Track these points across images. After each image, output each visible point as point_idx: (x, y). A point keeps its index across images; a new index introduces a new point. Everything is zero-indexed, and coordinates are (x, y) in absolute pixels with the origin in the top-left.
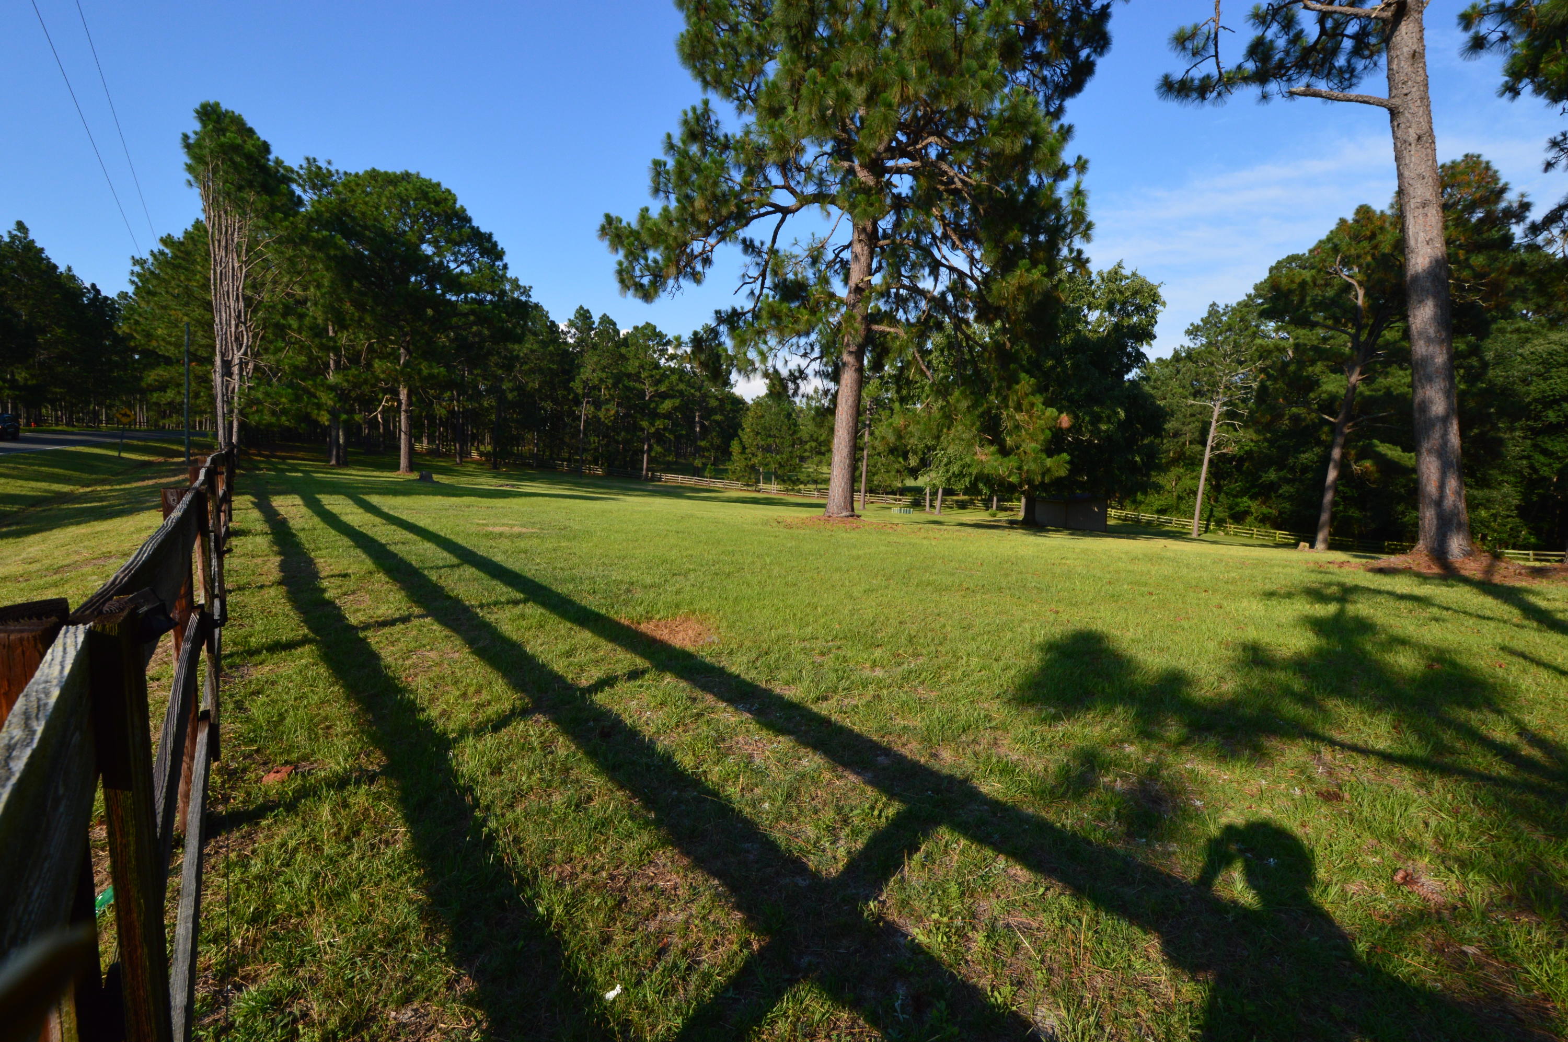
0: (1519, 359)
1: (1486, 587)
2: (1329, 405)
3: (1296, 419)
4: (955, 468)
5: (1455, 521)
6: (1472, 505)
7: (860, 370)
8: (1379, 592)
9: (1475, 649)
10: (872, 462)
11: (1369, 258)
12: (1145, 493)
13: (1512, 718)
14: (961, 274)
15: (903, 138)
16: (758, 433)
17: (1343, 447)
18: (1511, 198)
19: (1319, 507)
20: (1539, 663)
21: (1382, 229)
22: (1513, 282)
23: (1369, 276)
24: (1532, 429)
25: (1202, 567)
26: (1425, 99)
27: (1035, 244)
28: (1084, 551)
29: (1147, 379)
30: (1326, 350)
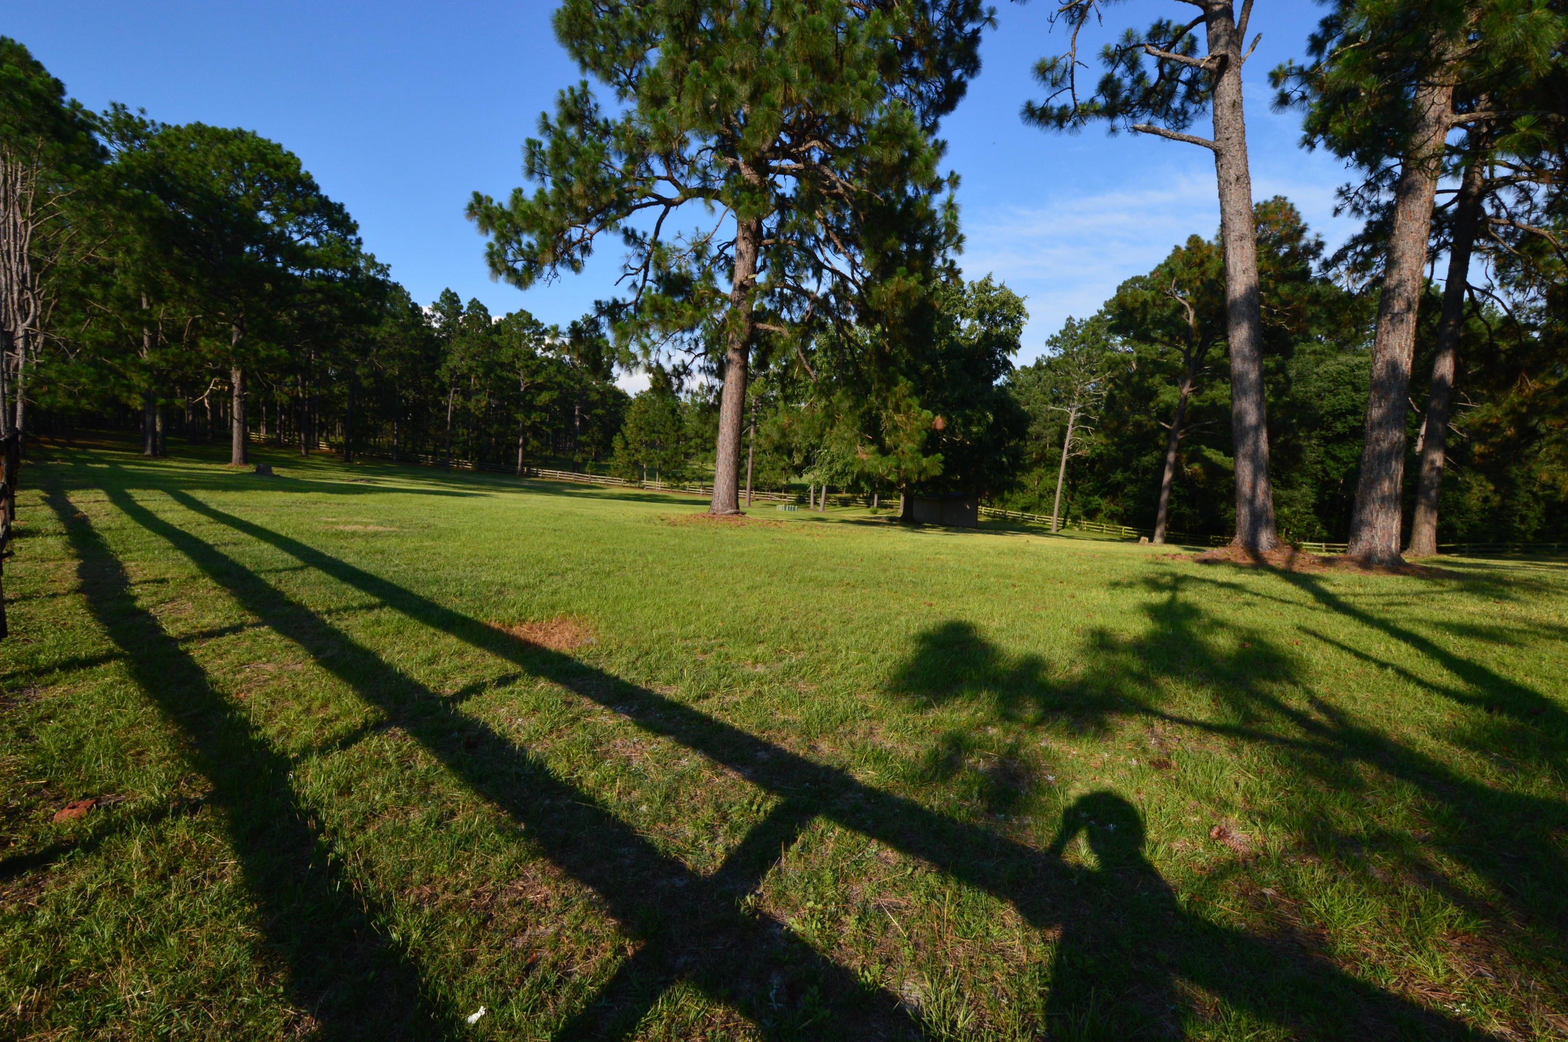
0: (1315, 376)
1: (1288, 575)
2: (1165, 414)
3: (1138, 425)
4: (838, 467)
5: (1264, 518)
6: (1278, 503)
7: (745, 367)
8: (1203, 581)
9: (1278, 629)
10: (757, 459)
11: (1198, 283)
12: (1011, 492)
13: (1304, 688)
14: (843, 277)
15: (787, 140)
16: (641, 429)
17: (1177, 451)
18: (1309, 237)
19: (1156, 505)
20: (1326, 640)
21: (1209, 257)
22: (1311, 310)
23: (1198, 299)
24: (1325, 438)
25: (1059, 561)
26: (1242, 143)
27: (911, 252)
28: (956, 547)
29: (1012, 385)
30: (1163, 364)
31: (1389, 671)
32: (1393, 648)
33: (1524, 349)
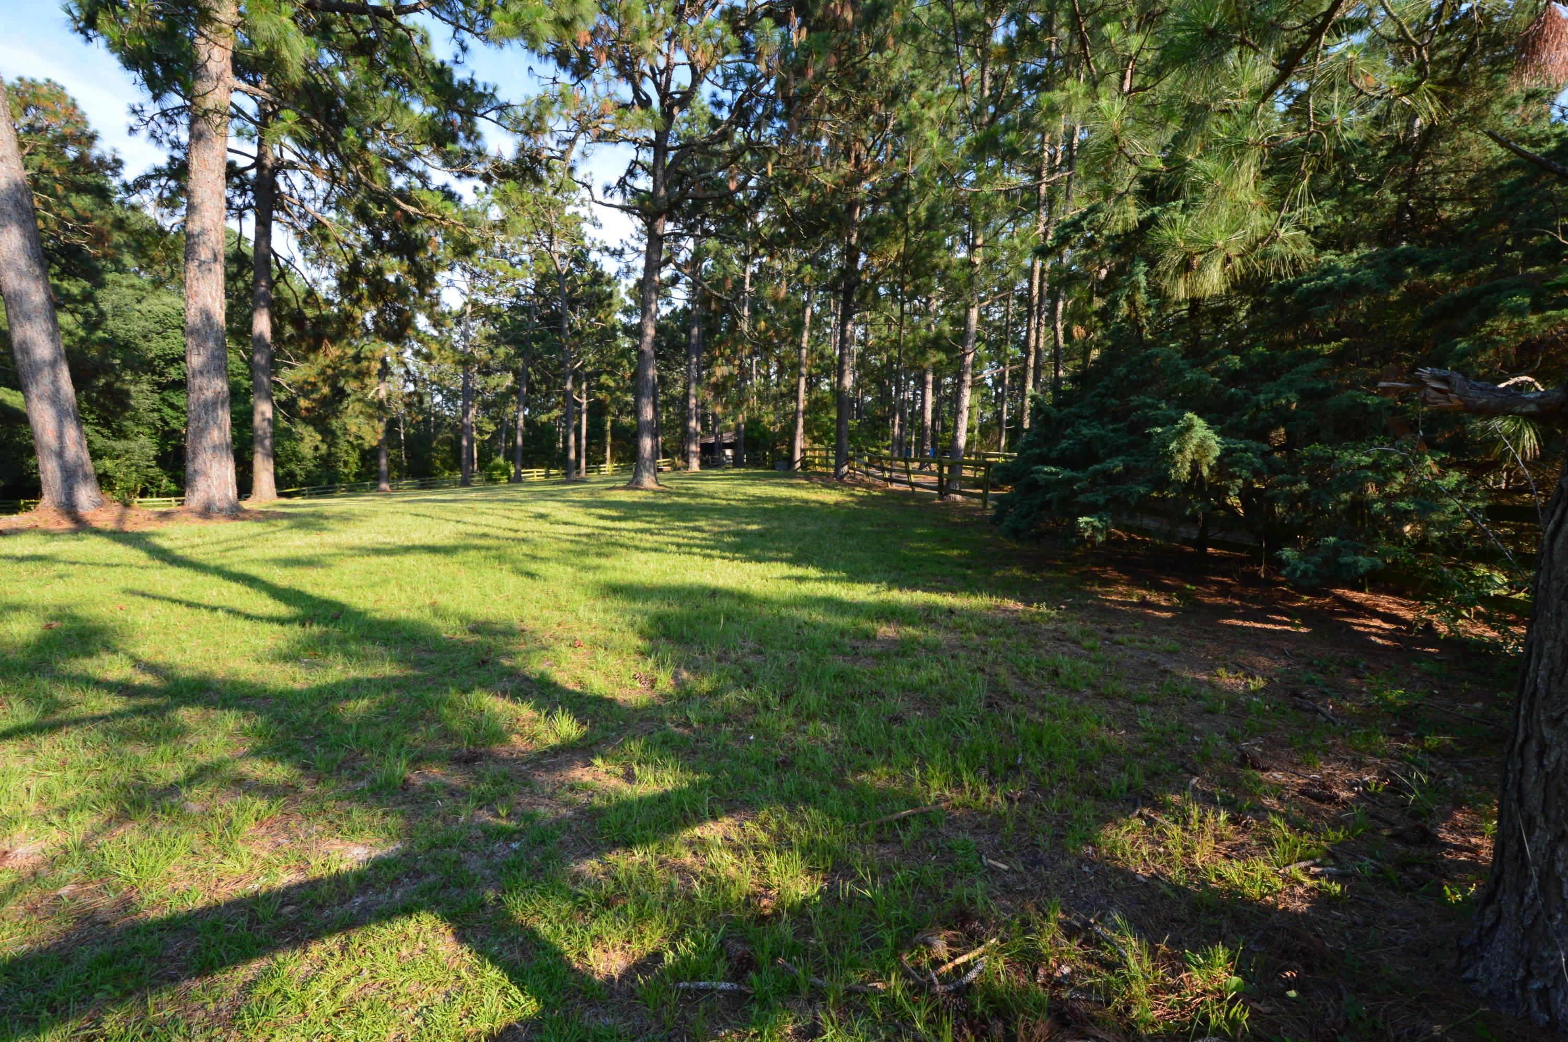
0: (137, 314)
1: (119, 536)
5: (80, 473)
9: (98, 599)
13: (126, 655)
18: (102, 149)
20: (156, 598)
22: (118, 237)
24: (159, 385)
31: (220, 613)
32: (225, 591)
33: (323, 321)
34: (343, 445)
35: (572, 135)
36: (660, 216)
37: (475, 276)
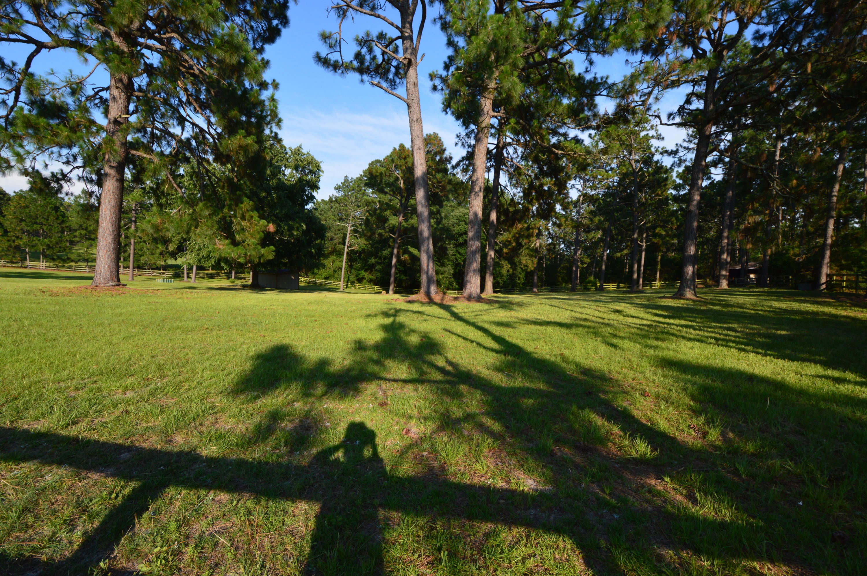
0: (451, 217)
1: (442, 306)
2: (392, 230)
3: (380, 235)
4: (204, 253)
5: (432, 280)
6: (437, 273)
7: (121, 180)
8: (408, 311)
9: (435, 331)
10: (138, 247)
11: (404, 168)
12: (318, 269)
13: (444, 356)
14: (201, 130)
15: (153, 28)
17: (398, 248)
18: (447, 154)
19: (389, 275)
20: (453, 333)
21: (408, 155)
22: (449, 187)
23: (405, 175)
24: (456, 244)
25: (341, 305)
26: (418, 103)
27: (248, 122)
28: (284, 301)
29: (316, 209)
30: (391, 205)
31: (474, 344)
33: (517, 211)
34: (519, 270)
35: (650, 89)
36: (708, 123)
37: (586, 181)
